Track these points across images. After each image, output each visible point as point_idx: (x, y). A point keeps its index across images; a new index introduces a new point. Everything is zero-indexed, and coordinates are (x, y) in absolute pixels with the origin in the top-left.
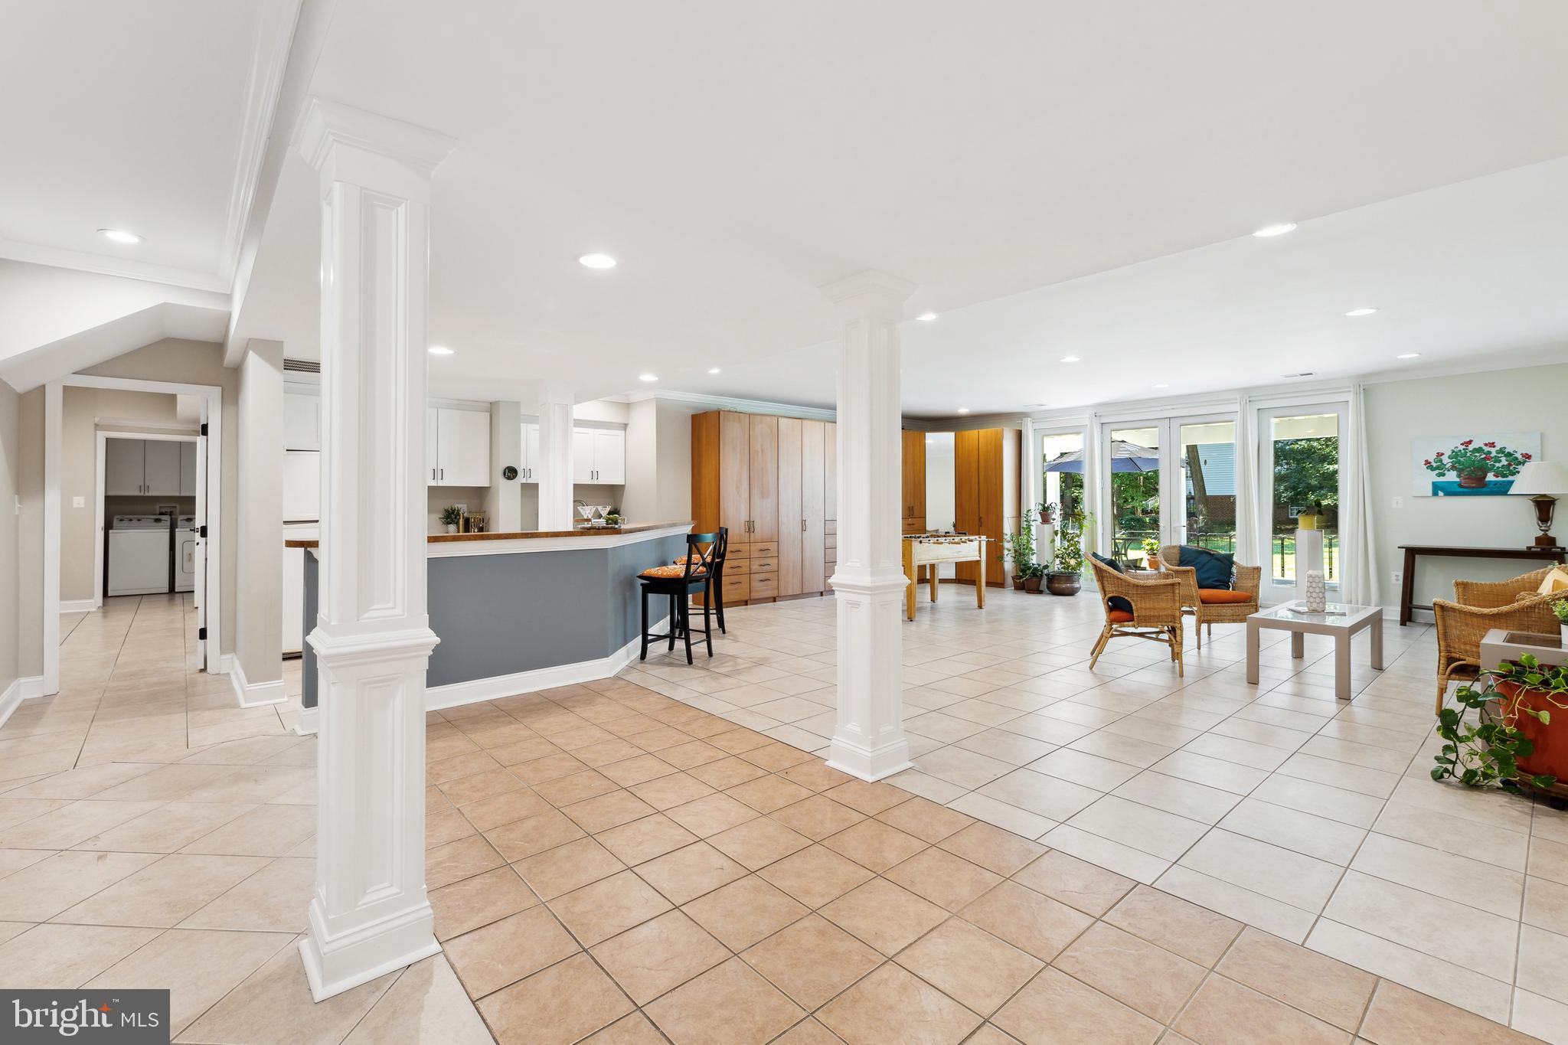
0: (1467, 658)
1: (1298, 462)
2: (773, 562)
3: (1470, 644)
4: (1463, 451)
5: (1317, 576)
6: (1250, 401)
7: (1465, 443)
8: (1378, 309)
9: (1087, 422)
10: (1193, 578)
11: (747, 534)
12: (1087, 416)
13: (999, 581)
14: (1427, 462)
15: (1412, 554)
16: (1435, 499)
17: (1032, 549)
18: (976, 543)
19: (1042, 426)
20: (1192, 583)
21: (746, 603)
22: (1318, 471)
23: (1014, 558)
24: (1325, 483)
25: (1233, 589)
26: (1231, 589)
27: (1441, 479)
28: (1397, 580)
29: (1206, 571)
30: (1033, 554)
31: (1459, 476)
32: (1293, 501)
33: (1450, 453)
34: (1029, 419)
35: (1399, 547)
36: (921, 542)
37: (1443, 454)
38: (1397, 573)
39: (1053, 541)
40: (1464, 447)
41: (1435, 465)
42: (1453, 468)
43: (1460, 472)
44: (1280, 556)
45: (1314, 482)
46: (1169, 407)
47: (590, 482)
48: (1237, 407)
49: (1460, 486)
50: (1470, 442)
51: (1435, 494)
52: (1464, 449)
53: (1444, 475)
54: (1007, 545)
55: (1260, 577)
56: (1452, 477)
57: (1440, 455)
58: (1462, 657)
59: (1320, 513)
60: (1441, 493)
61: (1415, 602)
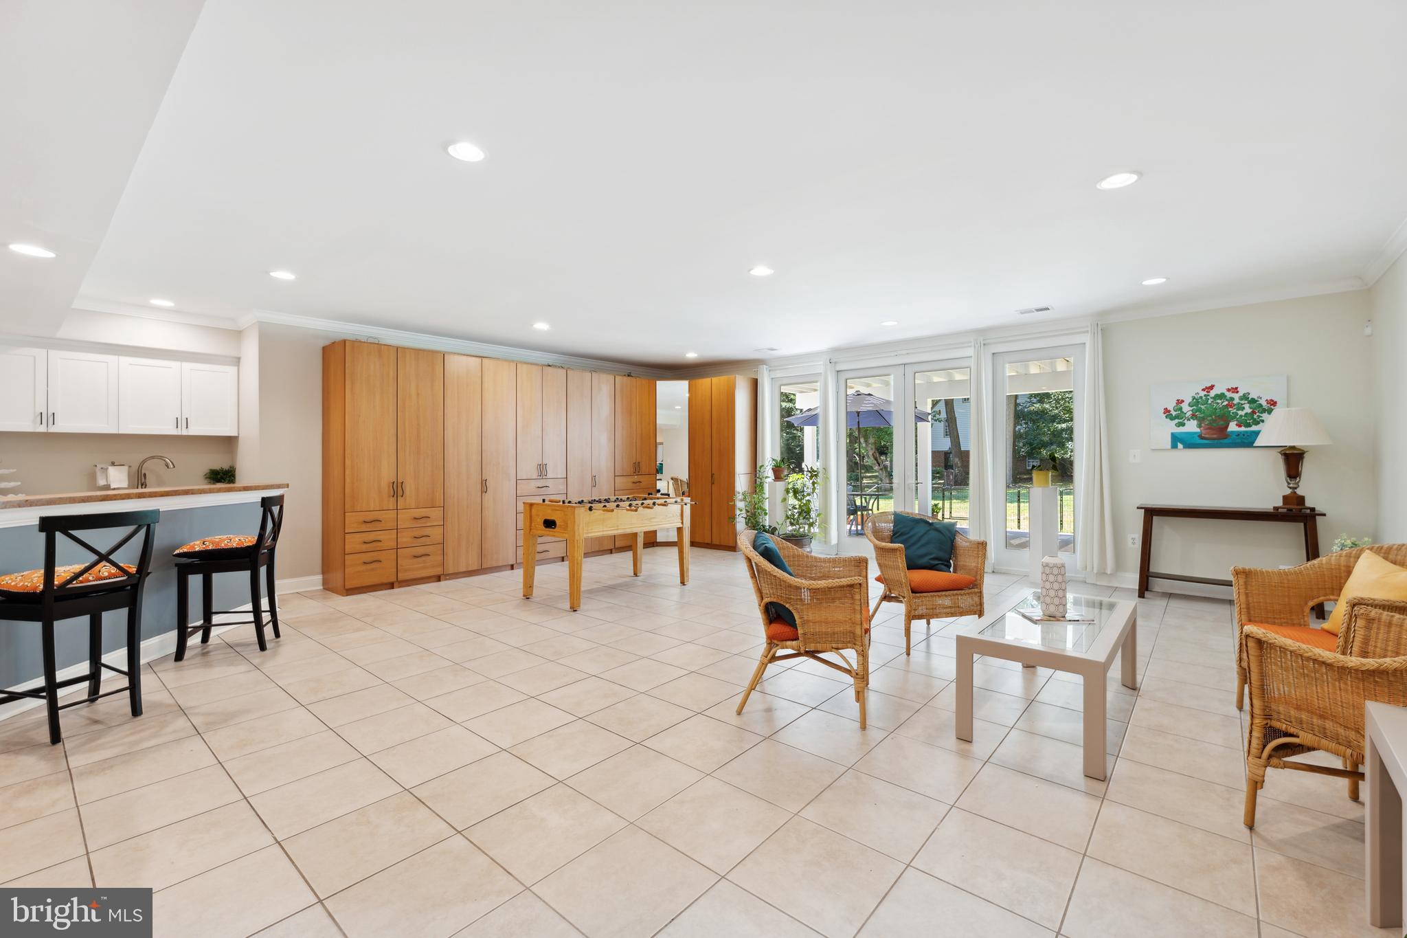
0: (1301, 733)
1: (1034, 422)
2: (436, 534)
3: (1308, 711)
4: (1204, 398)
5: (1055, 566)
6: (984, 344)
7: (1207, 388)
8: (1140, 174)
9: (821, 370)
10: (901, 558)
11: (393, 500)
12: (822, 363)
13: (731, 544)
14: (1166, 411)
15: (1151, 513)
16: (1174, 452)
17: (765, 510)
18: (678, 507)
19: (778, 374)
20: (901, 566)
21: (391, 586)
22: (1049, 430)
23: (746, 518)
24: (1054, 439)
25: (955, 571)
26: (951, 569)
27: (1181, 429)
28: (1134, 543)
29: (923, 546)
30: (766, 514)
31: (1199, 426)
32: (1030, 455)
33: (1191, 400)
34: (765, 366)
35: (1138, 508)
36: (591, 509)
37: (1183, 401)
38: (1133, 536)
39: (784, 500)
40: (1205, 393)
41: (1174, 413)
42: (1194, 416)
43: (1201, 421)
44: (1016, 504)
45: (1046, 439)
46: (904, 352)
47: (174, 432)
48: (970, 352)
49: (1201, 437)
50: (1212, 387)
51: (1174, 446)
52: (1205, 395)
53: (1183, 425)
54: (740, 505)
55: (985, 554)
56: (1192, 427)
57: (1180, 402)
58: (1292, 730)
59: (1054, 468)
60: (1180, 446)
61: (1152, 569)
